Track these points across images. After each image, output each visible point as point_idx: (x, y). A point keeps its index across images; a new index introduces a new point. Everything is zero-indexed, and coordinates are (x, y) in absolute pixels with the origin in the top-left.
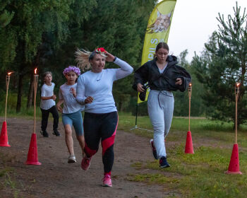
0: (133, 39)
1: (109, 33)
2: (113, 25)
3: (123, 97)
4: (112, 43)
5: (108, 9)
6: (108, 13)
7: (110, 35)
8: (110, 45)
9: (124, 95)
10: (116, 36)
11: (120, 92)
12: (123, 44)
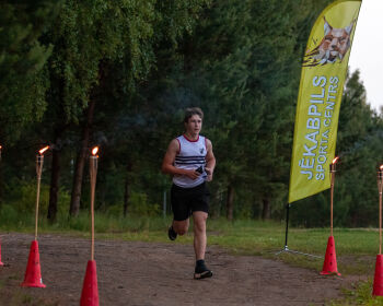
0: (286, 70)
1: (235, 59)
2: (245, 42)
3: (269, 187)
4: (243, 80)
5: (234, 9)
6: (235, 18)
7: (239, 64)
8: (240, 82)
9: (271, 184)
10: (250, 64)
11: (263, 178)
12: (265, 81)
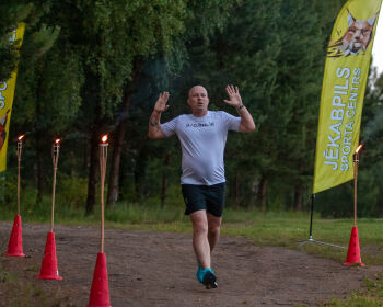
0: (314, 67)
1: (265, 56)
2: (275, 38)
3: (301, 182)
4: (273, 76)
5: (264, 8)
6: (265, 16)
7: (269, 60)
8: (270, 78)
9: (303, 178)
10: (280, 61)
11: (295, 172)
12: (294, 77)
